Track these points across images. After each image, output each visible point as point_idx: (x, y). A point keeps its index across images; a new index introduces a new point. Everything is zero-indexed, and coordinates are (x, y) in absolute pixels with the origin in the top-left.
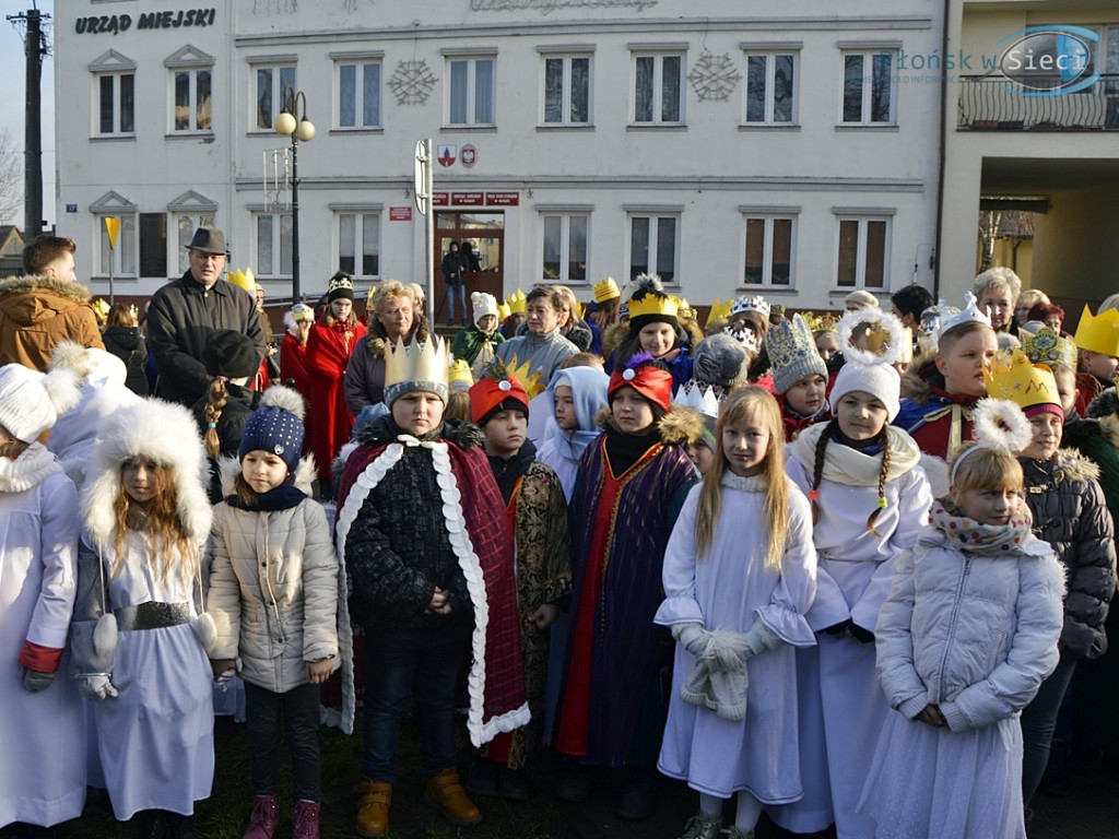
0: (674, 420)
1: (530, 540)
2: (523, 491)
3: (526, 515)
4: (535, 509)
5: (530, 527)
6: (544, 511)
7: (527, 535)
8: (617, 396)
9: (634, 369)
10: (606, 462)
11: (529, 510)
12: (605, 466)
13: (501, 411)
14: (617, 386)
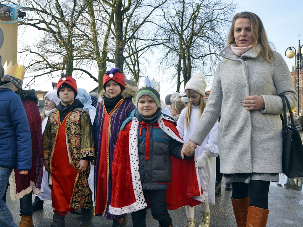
0: (127, 91)
1: (72, 134)
2: (69, 117)
3: (70, 125)
4: (73, 123)
5: (72, 130)
6: (77, 124)
7: (70, 132)
8: (107, 85)
9: (113, 74)
10: (104, 109)
11: (71, 123)
12: (104, 111)
13: (62, 88)
14: (107, 80)
